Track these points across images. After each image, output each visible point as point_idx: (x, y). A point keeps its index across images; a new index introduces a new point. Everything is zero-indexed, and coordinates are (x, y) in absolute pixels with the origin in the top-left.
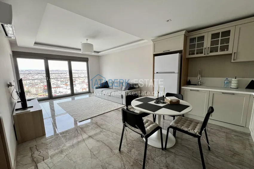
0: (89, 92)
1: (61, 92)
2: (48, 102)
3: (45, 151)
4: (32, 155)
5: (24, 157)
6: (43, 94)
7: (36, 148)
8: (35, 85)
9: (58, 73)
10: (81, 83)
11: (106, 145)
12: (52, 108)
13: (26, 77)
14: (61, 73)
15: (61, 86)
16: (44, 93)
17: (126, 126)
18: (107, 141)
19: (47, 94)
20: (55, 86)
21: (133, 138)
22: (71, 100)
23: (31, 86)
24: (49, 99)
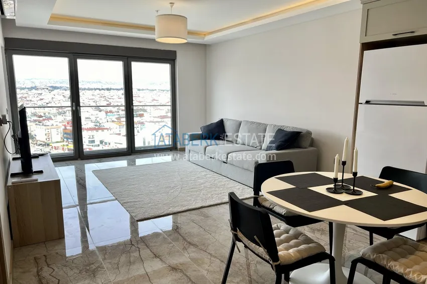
0: (173, 148)
1: (106, 143)
2: (72, 165)
3: (62, 269)
4: (38, 272)
5: (24, 272)
6: (62, 144)
7: (46, 261)
8: (44, 120)
9: (99, 89)
10: (160, 120)
11: (190, 280)
12: (81, 181)
13: (26, 98)
14: (108, 89)
15: (106, 125)
16: (65, 143)
17: (240, 241)
18: (195, 273)
19: (71, 146)
20: (92, 125)
21: (261, 277)
22: (127, 166)
23: (35, 121)
24: (76, 159)
